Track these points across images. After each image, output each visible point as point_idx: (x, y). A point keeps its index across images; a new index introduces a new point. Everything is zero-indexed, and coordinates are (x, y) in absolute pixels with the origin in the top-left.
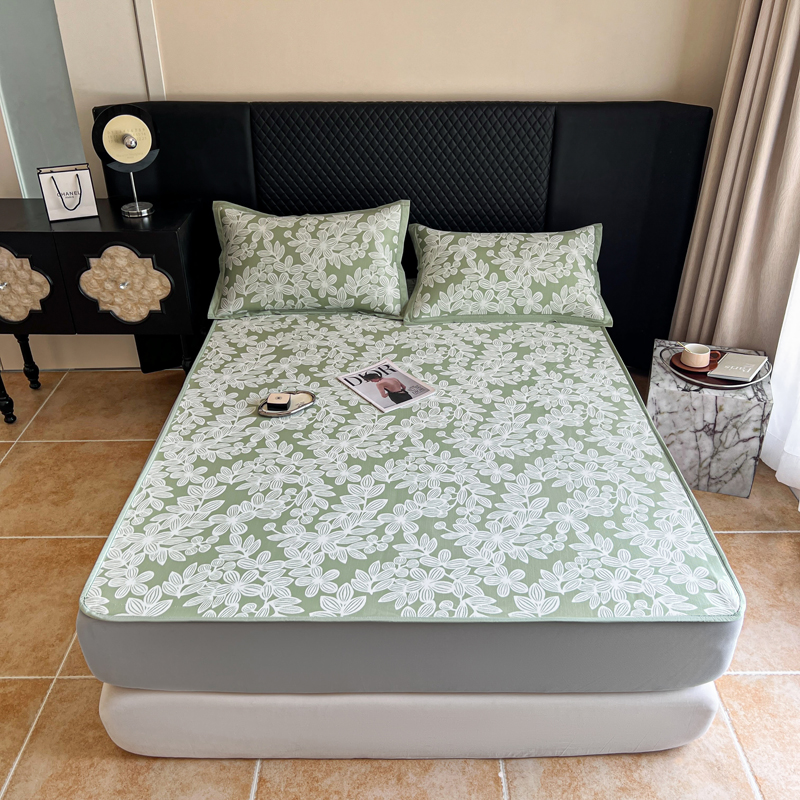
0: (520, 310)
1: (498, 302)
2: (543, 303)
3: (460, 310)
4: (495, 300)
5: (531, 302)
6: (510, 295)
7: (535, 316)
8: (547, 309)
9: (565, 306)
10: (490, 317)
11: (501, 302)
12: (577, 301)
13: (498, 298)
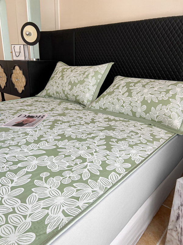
0: (134, 114)
1: (124, 107)
2: (146, 112)
3: (107, 108)
4: (122, 106)
5: (140, 110)
6: (130, 104)
7: (142, 119)
8: (148, 116)
9: (157, 116)
10: (120, 114)
11: (125, 107)
12: (165, 114)
13: (124, 105)
